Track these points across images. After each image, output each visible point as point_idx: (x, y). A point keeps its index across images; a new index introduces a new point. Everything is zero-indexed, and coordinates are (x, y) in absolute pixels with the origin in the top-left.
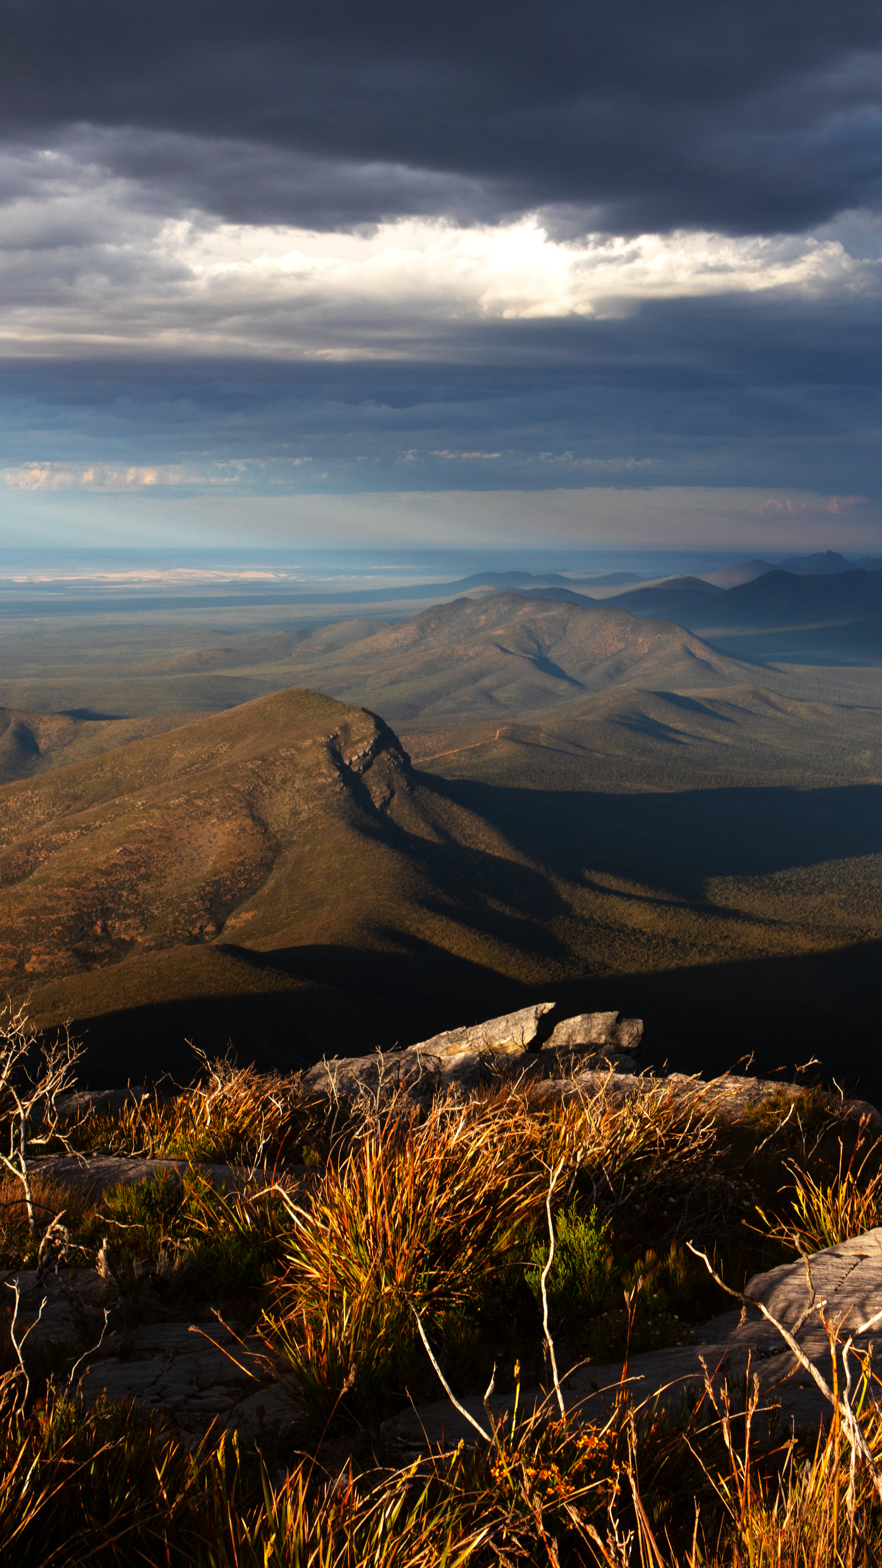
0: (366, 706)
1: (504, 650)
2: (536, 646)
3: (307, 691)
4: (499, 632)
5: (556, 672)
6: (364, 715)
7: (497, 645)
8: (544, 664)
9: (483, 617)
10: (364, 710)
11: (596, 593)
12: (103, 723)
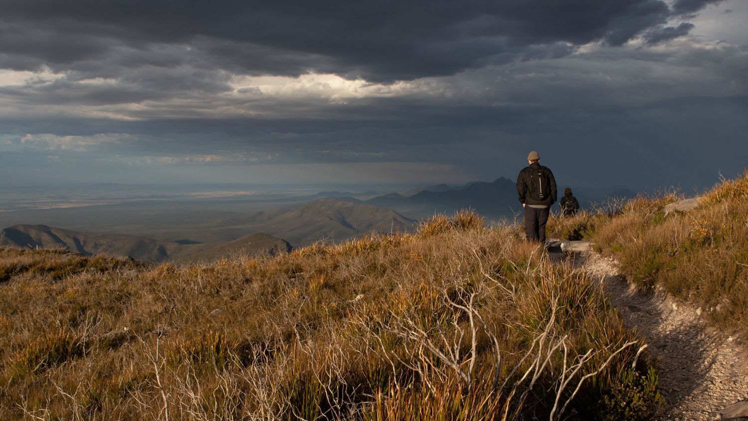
0: (284, 239)
1: (330, 218)
2: (342, 217)
3: (262, 233)
4: (329, 212)
5: (350, 226)
6: (282, 241)
7: (328, 217)
8: (344, 223)
9: (323, 207)
10: (283, 240)
11: (362, 199)
12: (190, 245)
